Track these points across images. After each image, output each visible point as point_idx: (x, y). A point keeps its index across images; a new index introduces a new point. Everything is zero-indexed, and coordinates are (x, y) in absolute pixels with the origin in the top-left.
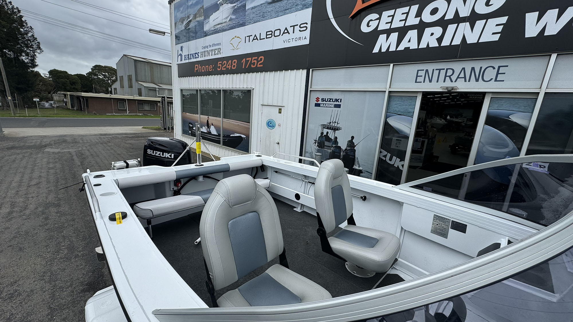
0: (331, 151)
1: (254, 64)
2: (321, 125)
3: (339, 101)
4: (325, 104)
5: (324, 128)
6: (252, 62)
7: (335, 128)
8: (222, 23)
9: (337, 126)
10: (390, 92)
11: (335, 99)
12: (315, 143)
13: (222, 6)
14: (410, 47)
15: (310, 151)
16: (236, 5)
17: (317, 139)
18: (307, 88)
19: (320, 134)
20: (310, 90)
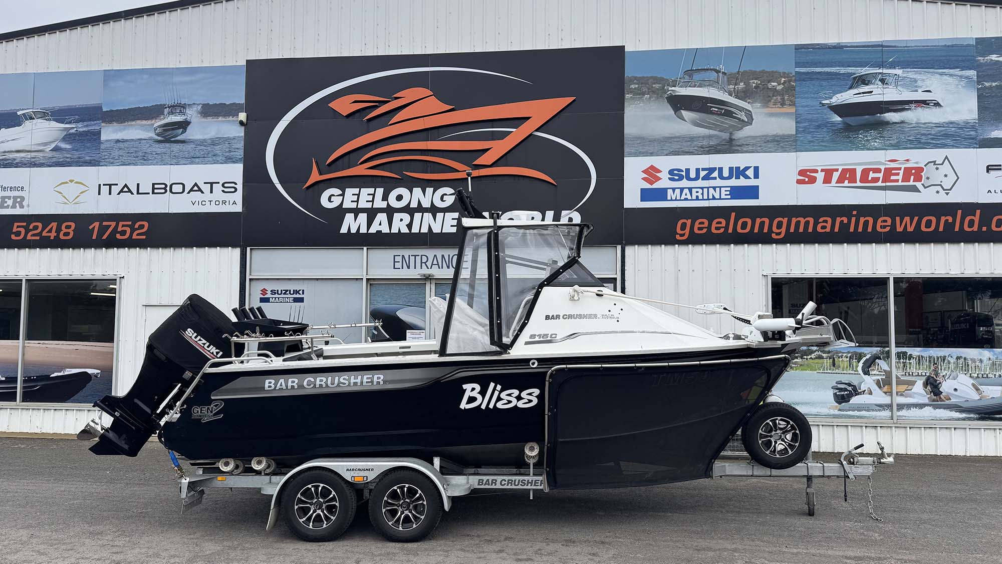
1: (123, 233)
3: (301, 292)
4: (277, 299)
6: (120, 229)
8: (28, 151)
10: (368, 280)
11: (294, 290)
13: (30, 121)
14: (381, 231)
16: (73, 128)
18: (244, 276)
20: (250, 279)
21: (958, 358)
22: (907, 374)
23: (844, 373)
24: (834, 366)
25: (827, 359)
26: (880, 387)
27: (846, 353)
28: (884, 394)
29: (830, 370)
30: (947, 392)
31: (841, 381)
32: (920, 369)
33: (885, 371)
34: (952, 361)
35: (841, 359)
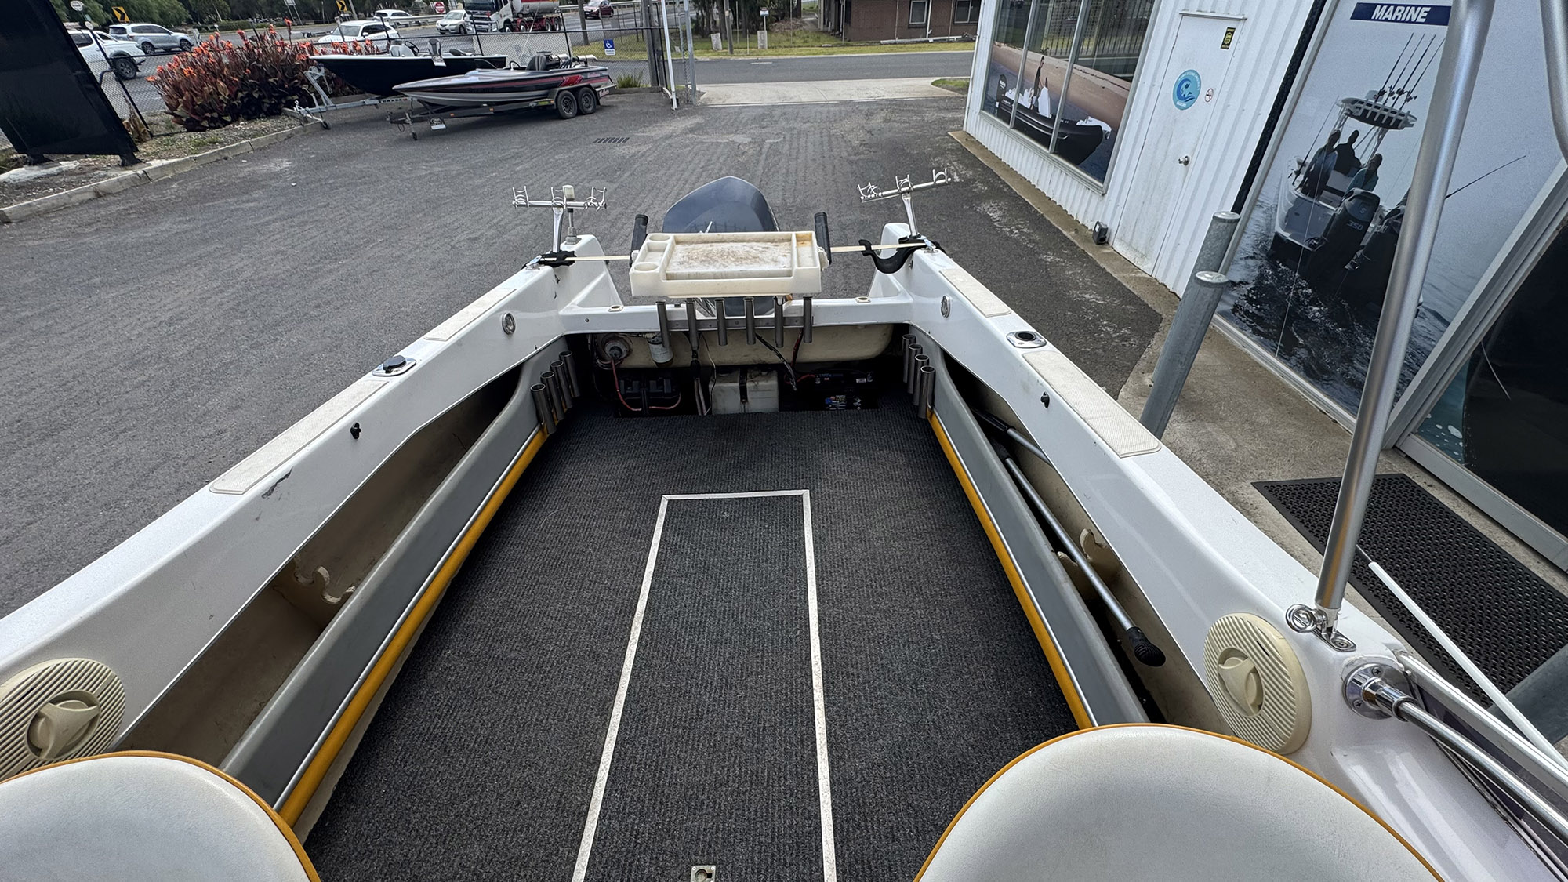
0: (1339, 211)
2: (1344, 101)
5: (1351, 114)
7: (1390, 119)
9: (1404, 111)
12: (1298, 173)
15: (1271, 203)
17: (1309, 160)
19: (1328, 137)
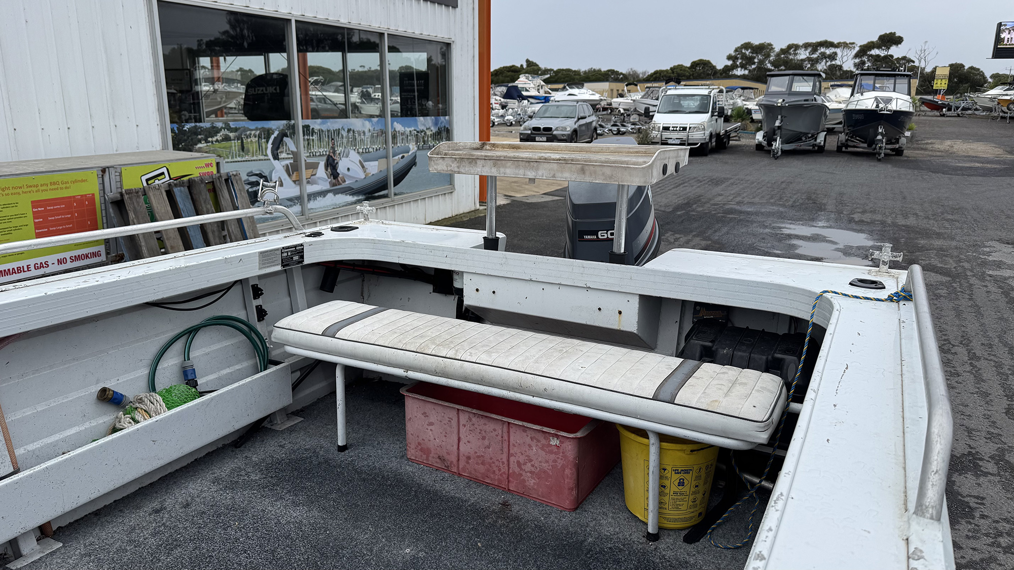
21: (349, 131)
22: (311, 154)
23: (254, 160)
24: (243, 148)
25: (234, 140)
26: (289, 175)
27: (254, 130)
28: (292, 183)
29: (239, 156)
30: (343, 174)
31: (252, 172)
32: (321, 147)
33: (293, 153)
34: (345, 134)
35: (249, 140)
